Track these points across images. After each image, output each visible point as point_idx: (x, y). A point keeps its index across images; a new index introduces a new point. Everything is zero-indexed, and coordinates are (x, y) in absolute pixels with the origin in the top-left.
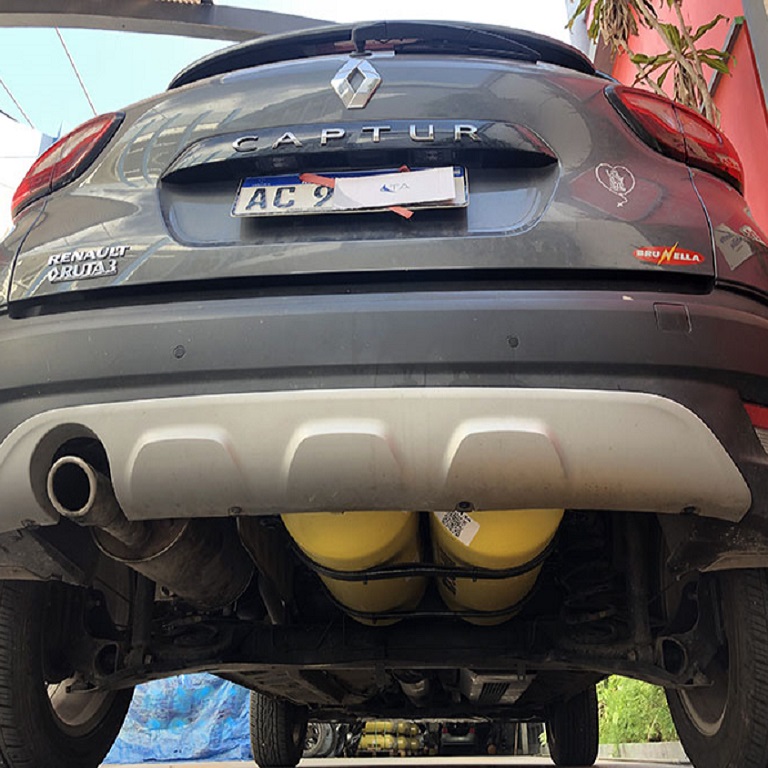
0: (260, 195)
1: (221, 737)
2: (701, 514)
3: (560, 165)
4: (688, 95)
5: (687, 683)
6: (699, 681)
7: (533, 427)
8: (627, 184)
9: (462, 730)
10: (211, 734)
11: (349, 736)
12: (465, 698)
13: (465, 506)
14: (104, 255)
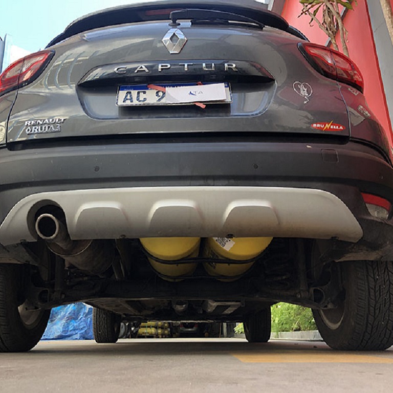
0: (129, 95)
1: (68, 329)
2: (339, 239)
3: (276, 83)
4: (330, 21)
5: (325, 307)
6: (330, 306)
7: (264, 204)
8: (308, 92)
9: (191, 325)
10: (63, 328)
11: (133, 329)
12: (204, 312)
13: (230, 236)
14: (54, 122)
